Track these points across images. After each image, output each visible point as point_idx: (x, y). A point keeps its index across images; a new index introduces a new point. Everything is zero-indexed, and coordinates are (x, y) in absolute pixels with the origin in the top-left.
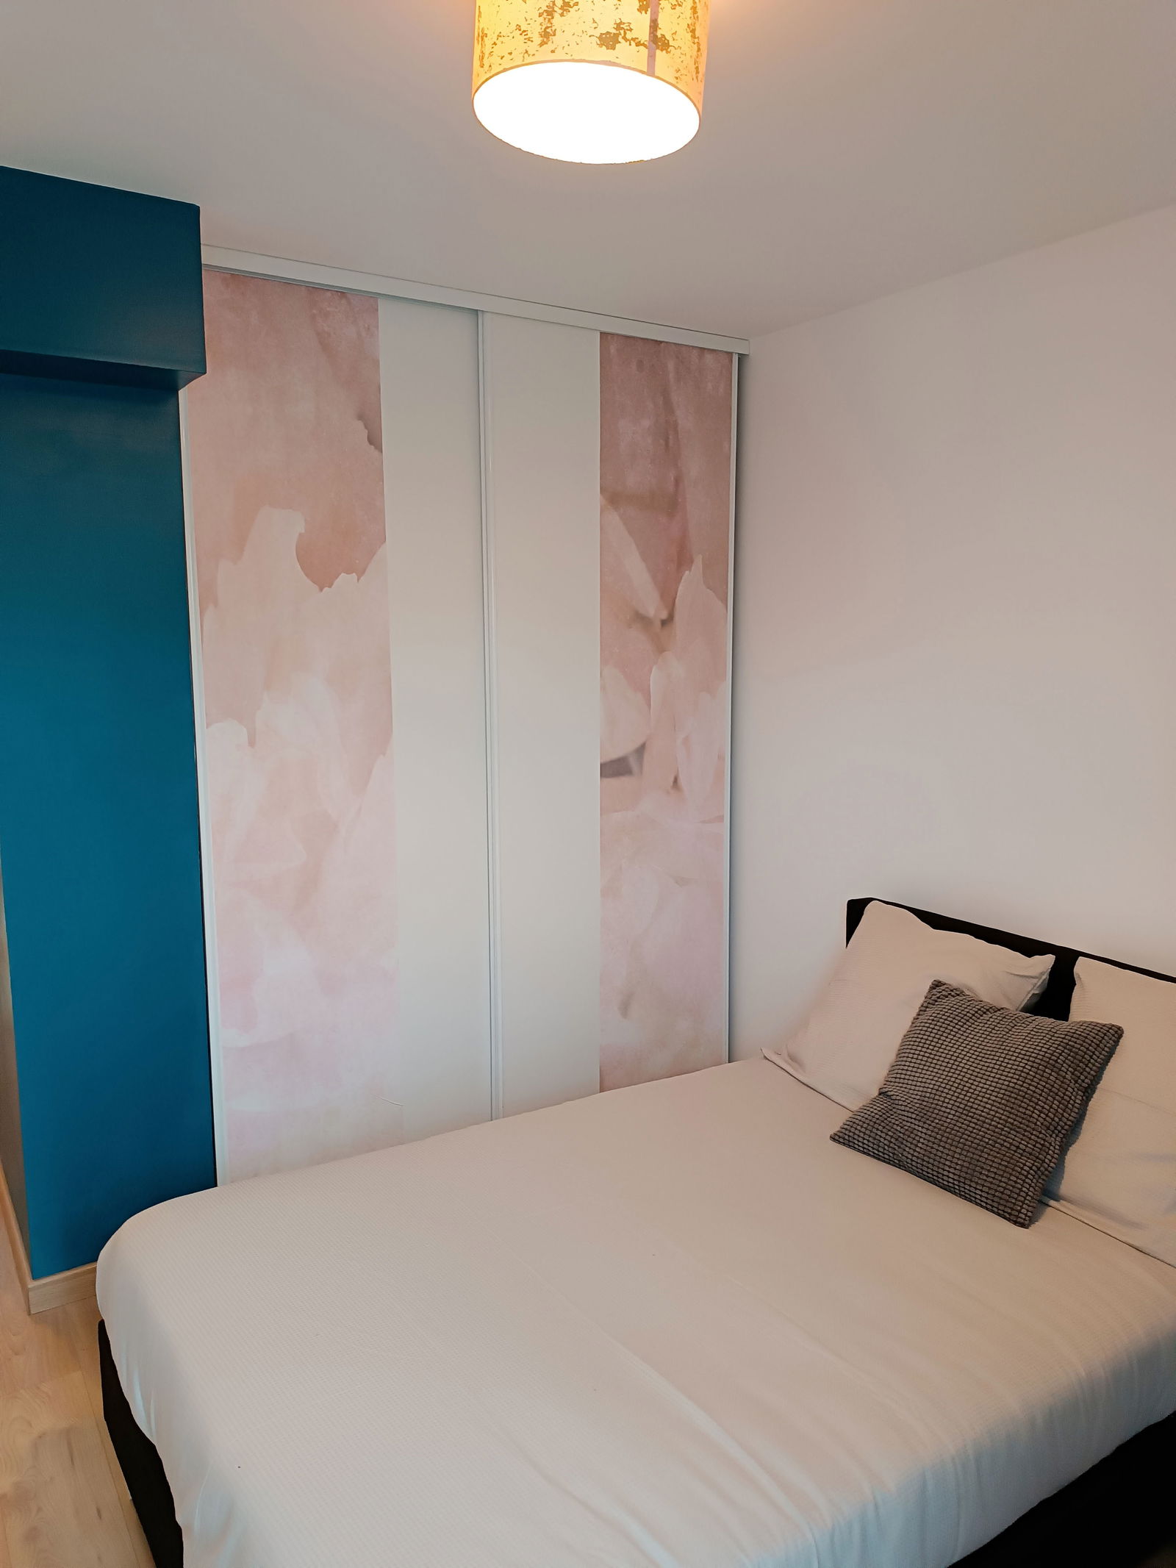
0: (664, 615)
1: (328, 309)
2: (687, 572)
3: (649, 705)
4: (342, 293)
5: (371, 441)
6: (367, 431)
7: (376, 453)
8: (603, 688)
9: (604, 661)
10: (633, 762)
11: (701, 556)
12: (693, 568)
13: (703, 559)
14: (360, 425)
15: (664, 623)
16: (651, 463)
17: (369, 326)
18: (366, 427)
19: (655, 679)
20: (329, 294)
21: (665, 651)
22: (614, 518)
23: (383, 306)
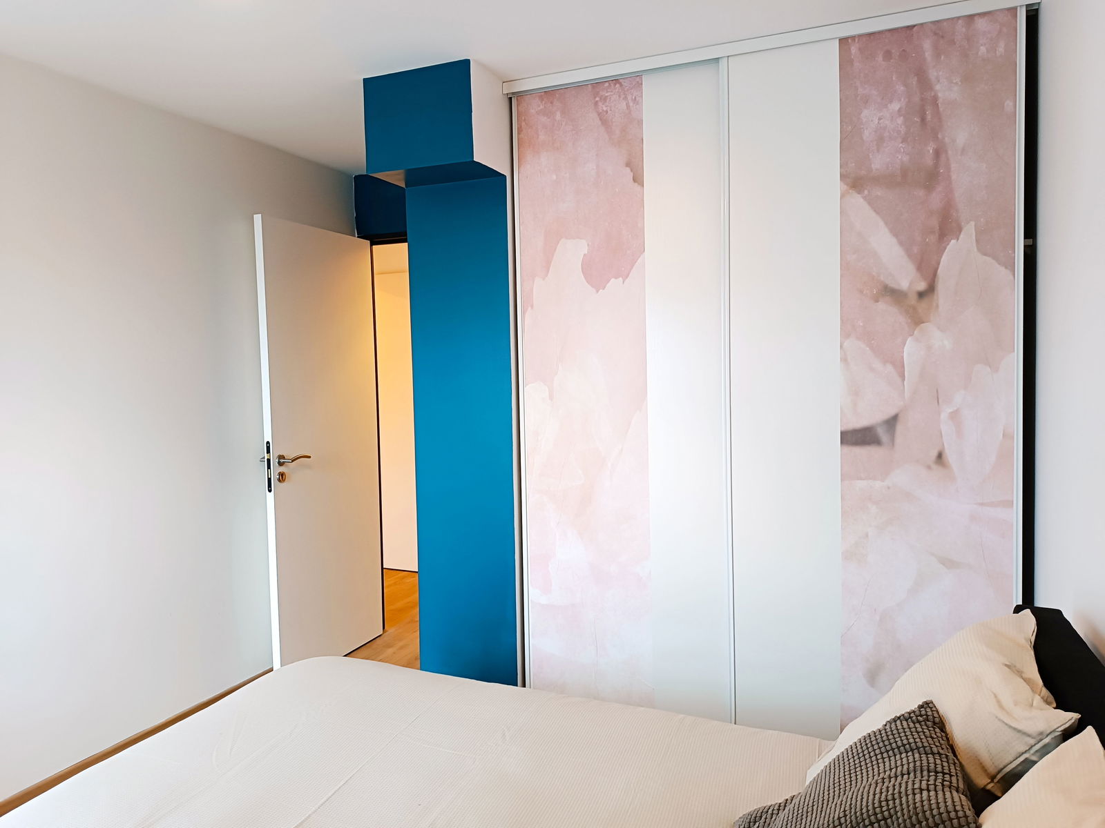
0: (922, 286)
1: (607, 95)
2: (953, 242)
3: (902, 376)
4: (616, 81)
5: (634, 180)
6: (632, 174)
7: (639, 187)
8: (844, 360)
9: (845, 334)
10: (882, 433)
11: (973, 223)
12: (961, 236)
13: (975, 226)
14: (628, 170)
15: (921, 295)
16: (902, 142)
17: (635, 97)
18: (632, 171)
19: (911, 351)
20: (607, 84)
21: (923, 323)
22: (857, 200)
23: (646, 80)
